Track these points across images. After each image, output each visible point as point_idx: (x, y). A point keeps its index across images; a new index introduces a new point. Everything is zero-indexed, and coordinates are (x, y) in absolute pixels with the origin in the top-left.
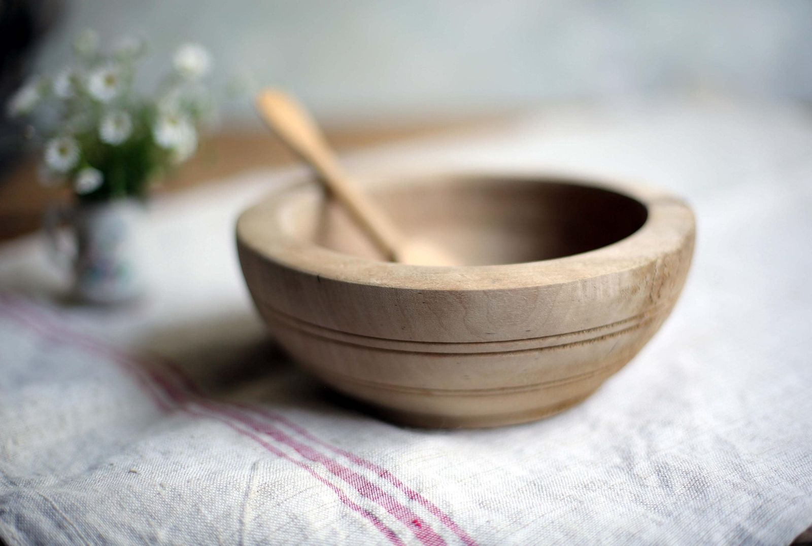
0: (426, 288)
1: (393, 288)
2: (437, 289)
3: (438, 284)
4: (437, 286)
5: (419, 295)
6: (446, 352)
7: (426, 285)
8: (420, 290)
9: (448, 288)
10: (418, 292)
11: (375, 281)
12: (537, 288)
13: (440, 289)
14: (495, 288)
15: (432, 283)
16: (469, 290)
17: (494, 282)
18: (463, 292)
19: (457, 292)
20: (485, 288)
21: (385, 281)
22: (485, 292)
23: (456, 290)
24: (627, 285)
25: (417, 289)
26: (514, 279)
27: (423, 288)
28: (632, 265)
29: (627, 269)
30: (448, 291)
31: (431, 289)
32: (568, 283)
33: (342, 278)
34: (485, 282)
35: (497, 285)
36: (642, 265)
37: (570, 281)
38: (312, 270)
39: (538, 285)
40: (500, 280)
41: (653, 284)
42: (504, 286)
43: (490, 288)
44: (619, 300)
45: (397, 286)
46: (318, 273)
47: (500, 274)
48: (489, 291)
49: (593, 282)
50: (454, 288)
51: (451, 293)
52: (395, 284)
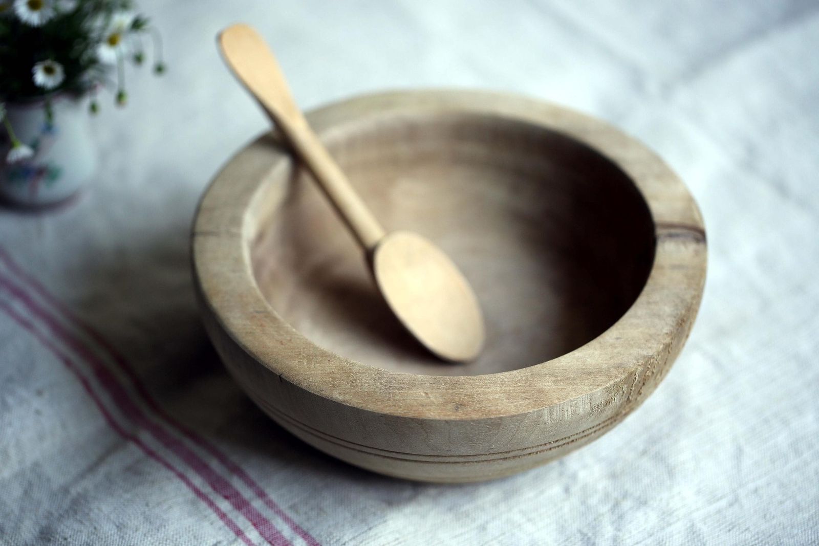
0: (388, 412)
1: (354, 408)
2: (398, 415)
3: (400, 408)
4: (399, 411)
5: (381, 418)
6: (408, 459)
7: (388, 408)
8: (382, 414)
9: (411, 415)
10: (380, 415)
11: (338, 396)
12: (501, 418)
13: (402, 416)
14: (458, 418)
15: (395, 406)
16: (431, 418)
17: (457, 408)
18: (425, 420)
19: (419, 420)
20: (447, 418)
21: (347, 397)
22: (446, 422)
23: (418, 418)
24: (599, 402)
25: (380, 412)
26: (478, 405)
27: (385, 412)
28: (607, 382)
29: (600, 388)
30: (410, 418)
31: (392, 414)
32: (534, 412)
33: (304, 385)
34: (449, 407)
35: (460, 415)
36: (618, 380)
37: (535, 410)
38: (274, 366)
39: (502, 416)
40: (464, 405)
41: (631, 390)
42: (467, 417)
43: (453, 418)
44: (590, 414)
45: (359, 406)
46: (280, 372)
47: (466, 395)
48: (451, 421)
49: (561, 408)
50: (416, 415)
51: (413, 419)
52: (357, 403)
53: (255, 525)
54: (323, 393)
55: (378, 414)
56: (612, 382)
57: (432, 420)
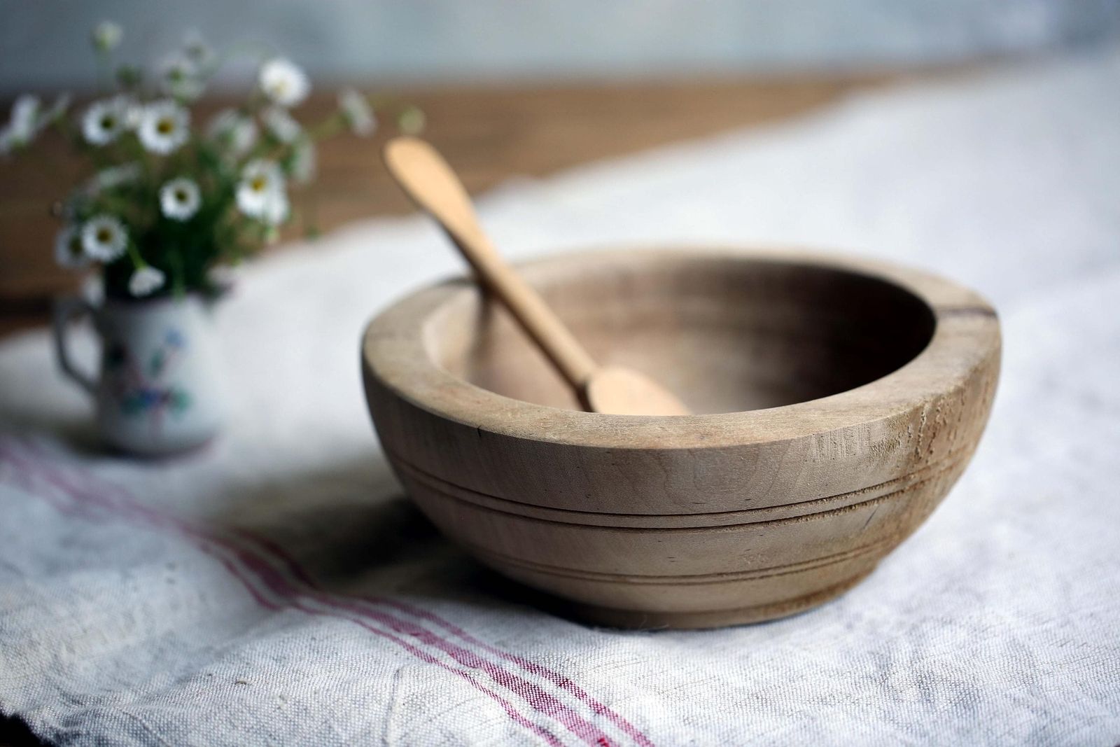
0: (616, 445)
1: (574, 446)
2: (629, 447)
3: (631, 440)
4: (630, 443)
5: (608, 455)
7: (615, 442)
8: (609, 449)
9: (644, 446)
10: (606, 451)
11: (552, 436)
12: (757, 446)
13: (633, 448)
14: (704, 446)
15: (624, 439)
16: (670, 448)
17: (702, 437)
19: (655, 451)
20: (690, 446)
21: (564, 437)
22: (689, 451)
23: (654, 448)
24: (879, 439)
25: (605, 447)
26: (728, 434)
27: (613, 446)
28: (887, 414)
29: (879, 419)
30: (644, 450)
31: (621, 448)
32: (799, 439)
33: (510, 432)
34: (692, 437)
35: (707, 442)
36: (901, 412)
37: (801, 436)
38: (471, 420)
39: (759, 442)
40: (711, 435)
41: (919, 436)
42: (715, 444)
43: (698, 445)
44: (870, 459)
45: (580, 443)
46: (479, 424)
47: (712, 427)
48: (696, 450)
49: (832, 437)
50: (652, 446)
51: (648, 452)
52: (577, 441)
53: (452, 655)
54: (533, 435)
55: (604, 448)
56: (894, 414)
57: (672, 450)
